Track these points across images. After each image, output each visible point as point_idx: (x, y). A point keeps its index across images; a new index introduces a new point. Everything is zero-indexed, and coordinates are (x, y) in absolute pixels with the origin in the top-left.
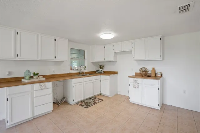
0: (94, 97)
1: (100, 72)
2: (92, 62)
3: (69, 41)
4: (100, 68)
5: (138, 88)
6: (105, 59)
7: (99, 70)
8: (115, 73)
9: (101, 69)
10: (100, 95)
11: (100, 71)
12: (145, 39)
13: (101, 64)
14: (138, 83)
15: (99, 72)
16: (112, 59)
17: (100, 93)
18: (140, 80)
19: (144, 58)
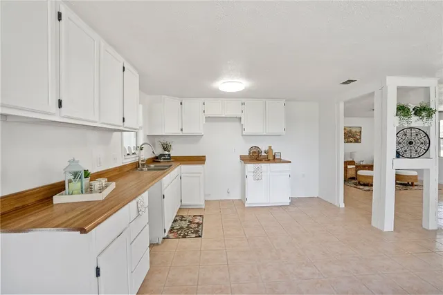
1: (167, 159)
2: (149, 136)
4: (165, 149)
5: (262, 179)
6: (182, 130)
7: (164, 155)
9: (167, 153)
11: (165, 157)
14: (262, 172)
15: (164, 159)
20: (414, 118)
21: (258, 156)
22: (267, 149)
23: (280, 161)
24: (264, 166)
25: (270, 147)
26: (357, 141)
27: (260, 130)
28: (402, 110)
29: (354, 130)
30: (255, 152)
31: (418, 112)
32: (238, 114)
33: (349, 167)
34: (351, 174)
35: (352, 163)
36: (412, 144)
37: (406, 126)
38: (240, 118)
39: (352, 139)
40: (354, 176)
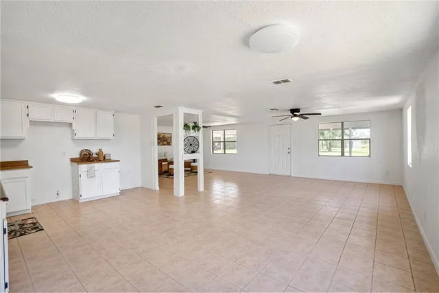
20: (192, 131)
21: (89, 158)
22: (97, 151)
23: (110, 161)
24: (97, 166)
25: (100, 150)
26: (169, 144)
27: (91, 135)
28: (186, 126)
29: (166, 136)
30: (86, 155)
31: (194, 128)
32: (69, 120)
33: (163, 163)
34: (164, 168)
35: (165, 160)
36: (192, 146)
37: (188, 135)
38: (71, 124)
39: (165, 143)
40: (167, 169)
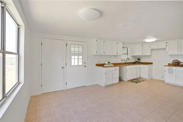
0: (137, 79)
2: (132, 56)
3: (123, 43)
4: (138, 60)
5: (172, 73)
6: (143, 54)
8: (151, 63)
10: (140, 78)
11: (138, 62)
12: (178, 40)
13: (138, 57)
14: (173, 70)
16: (149, 54)
17: (140, 77)
18: (174, 68)
19: (177, 53)
30: (176, 63)
